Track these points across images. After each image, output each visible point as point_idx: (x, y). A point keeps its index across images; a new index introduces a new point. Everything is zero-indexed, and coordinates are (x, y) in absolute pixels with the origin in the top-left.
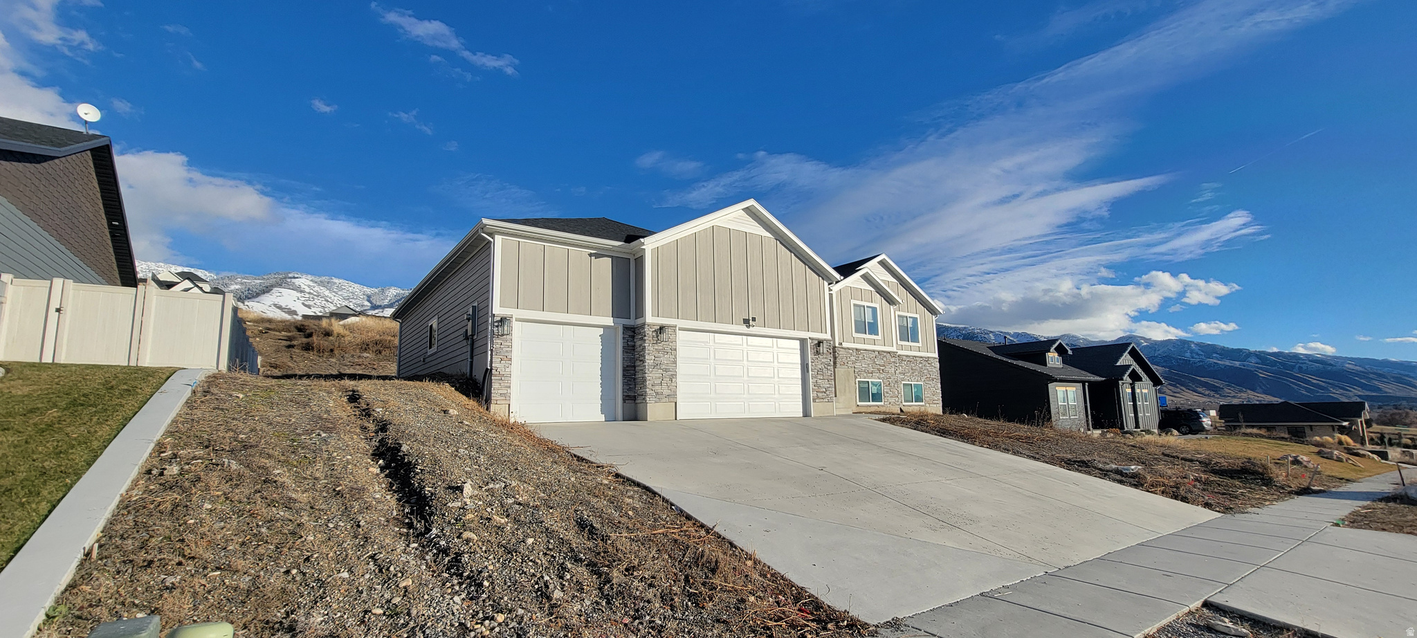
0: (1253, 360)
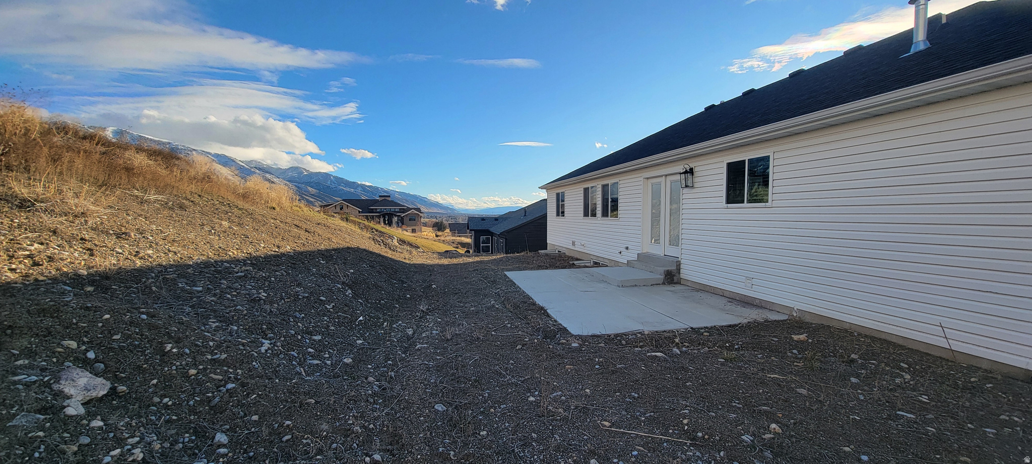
0: (360, 189)
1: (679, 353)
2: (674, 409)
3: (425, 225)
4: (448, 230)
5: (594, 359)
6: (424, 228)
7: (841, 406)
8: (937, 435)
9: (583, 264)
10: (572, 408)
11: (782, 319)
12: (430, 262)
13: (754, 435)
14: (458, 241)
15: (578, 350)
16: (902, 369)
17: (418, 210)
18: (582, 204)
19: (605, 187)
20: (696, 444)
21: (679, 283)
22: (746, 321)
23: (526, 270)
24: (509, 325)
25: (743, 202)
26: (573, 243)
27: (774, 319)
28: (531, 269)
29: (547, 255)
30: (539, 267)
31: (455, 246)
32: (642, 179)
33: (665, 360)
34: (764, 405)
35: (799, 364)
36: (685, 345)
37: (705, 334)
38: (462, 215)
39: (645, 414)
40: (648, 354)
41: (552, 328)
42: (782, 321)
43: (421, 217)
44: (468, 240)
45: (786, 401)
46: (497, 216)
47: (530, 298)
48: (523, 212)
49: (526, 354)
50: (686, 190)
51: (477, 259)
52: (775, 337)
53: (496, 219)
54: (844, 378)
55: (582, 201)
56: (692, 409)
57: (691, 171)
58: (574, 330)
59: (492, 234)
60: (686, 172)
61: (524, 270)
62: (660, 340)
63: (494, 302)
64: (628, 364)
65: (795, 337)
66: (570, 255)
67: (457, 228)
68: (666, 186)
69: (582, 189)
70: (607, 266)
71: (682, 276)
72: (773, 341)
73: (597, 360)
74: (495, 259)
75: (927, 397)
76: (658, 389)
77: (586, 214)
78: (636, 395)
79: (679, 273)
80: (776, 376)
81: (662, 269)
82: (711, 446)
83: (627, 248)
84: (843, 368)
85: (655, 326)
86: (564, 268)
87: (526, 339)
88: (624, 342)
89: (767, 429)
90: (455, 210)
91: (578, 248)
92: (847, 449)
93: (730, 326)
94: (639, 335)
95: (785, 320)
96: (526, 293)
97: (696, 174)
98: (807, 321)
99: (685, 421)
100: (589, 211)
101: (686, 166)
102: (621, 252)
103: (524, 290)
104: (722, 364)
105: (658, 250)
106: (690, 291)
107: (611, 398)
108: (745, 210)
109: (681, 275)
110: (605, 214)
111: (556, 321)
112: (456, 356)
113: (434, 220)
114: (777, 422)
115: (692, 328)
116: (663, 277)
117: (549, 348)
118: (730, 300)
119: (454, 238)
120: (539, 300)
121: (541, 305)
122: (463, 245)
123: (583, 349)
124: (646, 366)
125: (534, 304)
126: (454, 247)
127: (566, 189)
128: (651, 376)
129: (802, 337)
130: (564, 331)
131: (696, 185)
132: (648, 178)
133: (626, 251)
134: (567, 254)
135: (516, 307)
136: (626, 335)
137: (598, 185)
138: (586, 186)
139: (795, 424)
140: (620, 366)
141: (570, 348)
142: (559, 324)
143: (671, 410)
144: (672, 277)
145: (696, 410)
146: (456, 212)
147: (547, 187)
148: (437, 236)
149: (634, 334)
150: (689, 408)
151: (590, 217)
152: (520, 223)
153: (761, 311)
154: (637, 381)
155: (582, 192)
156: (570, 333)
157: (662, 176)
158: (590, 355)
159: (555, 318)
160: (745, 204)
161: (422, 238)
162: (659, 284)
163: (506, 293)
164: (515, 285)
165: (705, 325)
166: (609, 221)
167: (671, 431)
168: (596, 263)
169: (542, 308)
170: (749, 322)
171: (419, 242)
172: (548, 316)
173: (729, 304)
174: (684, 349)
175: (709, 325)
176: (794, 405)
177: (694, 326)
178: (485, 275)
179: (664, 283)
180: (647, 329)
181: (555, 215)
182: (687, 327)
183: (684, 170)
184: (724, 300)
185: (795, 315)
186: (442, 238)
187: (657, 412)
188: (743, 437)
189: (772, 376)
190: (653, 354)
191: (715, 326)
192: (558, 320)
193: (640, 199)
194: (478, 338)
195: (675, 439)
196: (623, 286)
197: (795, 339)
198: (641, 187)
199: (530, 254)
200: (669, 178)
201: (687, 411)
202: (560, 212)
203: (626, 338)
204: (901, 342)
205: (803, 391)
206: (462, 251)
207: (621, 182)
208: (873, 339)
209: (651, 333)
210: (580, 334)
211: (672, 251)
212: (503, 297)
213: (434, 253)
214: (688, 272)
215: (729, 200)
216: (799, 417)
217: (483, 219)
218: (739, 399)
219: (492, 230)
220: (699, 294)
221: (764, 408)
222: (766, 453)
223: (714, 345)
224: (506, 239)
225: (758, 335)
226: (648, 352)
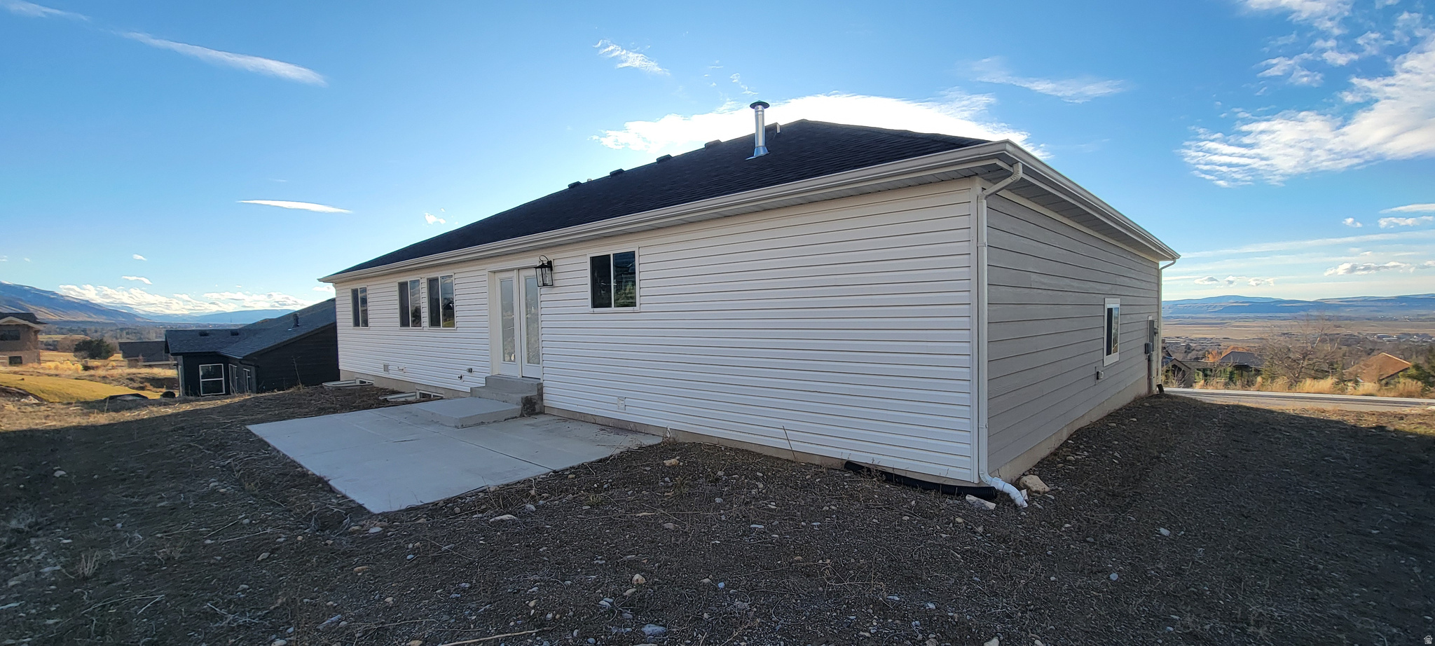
1: (534, 509)
2: (519, 591)
3: (53, 347)
4: (118, 356)
5: (406, 546)
6: (46, 354)
7: (704, 532)
8: (779, 540)
9: (403, 399)
10: (357, 635)
11: (656, 443)
12: (54, 423)
13: (615, 595)
14: (143, 376)
15: (381, 537)
16: (757, 479)
17: (30, 317)
18: (398, 306)
19: (432, 283)
20: (543, 631)
21: (542, 413)
22: (618, 451)
23: (294, 417)
24: (247, 521)
25: (609, 305)
26: (386, 368)
27: (648, 445)
28: (305, 415)
29: (339, 389)
30: (321, 411)
31: (136, 385)
32: (486, 272)
33: (514, 523)
34: (630, 553)
35: (669, 494)
36: (543, 497)
37: (570, 476)
38: (155, 326)
39: (478, 609)
40: (491, 520)
41: (336, 510)
42: (656, 445)
43: (37, 332)
44: (171, 373)
45: (653, 542)
46: (240, 327)
47: (294, 465)
48: (292, 319)
49: (277, 565)
50: (544, 290)
51: (187, 407)
52: (648, 465)
53: (235, 333)
54: (710, 500)
55: (398, 302)
56: (542, 584)
57: (549, 265)
58: (375, 505)
59: (226, 360)
60: (542, 266)
61: (289, 418)
62: (509, 496)
63: (216, 484)
64: (460, 541)
65: (667, 462)
66: (381, 386)
67: (138, 350)
68: (519, 283)
69: (397, 285)
70: (442, 398)
71: (546, 403)
72: (646, 470)
73: (411, 546)
74: (228, 405)
75: (774, 504)
76: (500, 567)
77: (404, 323)
78: (468, 585)
79: (542, 400)
80: (645, 514)
81: (518, 397)
82: (563, 627)
83: (470, 371)
84: (709, 488)
85: (506, 478)
86: (370, 407)
87: (279, 540)
88: (457, 510)
89: (629, 583)
90: (135, 316)
91: (393, 374)
92: (706, 580)
93: (600, 461)
94: (481, 495)
95: (660, 444)
96: (289, 458)
97: (555, 270)
98: (681, 441)
99: (532, 604)
100: (409, 317)
101: (543, 258)
102: (461, 377)
103: (285, 453)
104: (588, 512)
105: (513, 371)
106: (555, 421)
107: (427, 601)
108: (613, 316)
109: (545, 401)
110: (434, 322)
111: (344, 497)
112: (104, 606)
113: (81, 337)
114: (640, 571)
115: (554, 472)
116: (520, 407)
117: (326, 544)
118: (603, 427)
119: (134, 370)
120: (314, 465)
121: (318, 474)
122: (157, 382)
123: (389, 534)
124: (486, 538)
125: (304, 474)
126: (134, 388)
127: (369, 284)
128: (492, 551)
129: (673, 461)
130: (359, 511)
131: (556, 283)
132: (495, 272)
133: (469, 374)
134: (376, 385)
135: (266, 484)
136: (462, 498)
137: (423, 278)
138: (403, 280)
139: (659, 567)
140: (446, 547)
141: (367, 537)
142: (351, 501)
143: (515, 593)
144: (532, 406)
145: (547, 584)
146: (138, 319)
147: (335, 279)
148: (86, 368)
149: (475, 493)
150: (539, 584)
151: (411, 328)
152: (287, 338)
153: (635, 436)
154: (471, 563)
155: (397, 289)
156: (369, 512)
157: (512, 270)
158: (400, 540)
159: (344, 492)
160: (613, 309)
161: (39, 374)
162: (516, 417)
163: (247, 464)
164: (269, 446)
165: (571, 465)
166: (441, 332)
167: (512, 624)
168: (423, 395)
169: (320, 480)
170: (621, 452)
171: (30, 383)
172: (332, 490)
173: (602, 432)
174: (541, 502)
175: (575, 464)
176: (660, 544)
177: (558, 468)
178: (201, 435)
179: (522, 416)
180: (493, 484)
181: (352, 324)
182: (548, 471)
183: (541, 264)
184: (596, 429)
185: (669, 436)
186: (101, 372)
187: (494, 602)
188: (601, 602)
189: (641, 515)
190: (498, 518)
191: (583, 464)
192: (348, 494)
193: (485, 301)
194: (169, 559)
195: (516, 634)
196: (463, 425)
197: (667, 464)
198: (486, 284)
199: (303, 389)
200: (524, 273)
201: (535, 589)
202: (360, 319)
203: (462, 503)
204: (758, 451)
205: (670, 526)
206: (153, 394)
207: (456, 276)
208: (737, 450)
209: (498, 489)
210: (386, 511)
211: (532, 371)
212: (239, 471)
213: (69, 404)
214: (555, 397)
215: (595, 305)
216: (664, 557)
217: (204, 334)
218: (602, 554)
219: (224, 352)
220: (567, 424)
221: (629, 557)
222: (626, 614)
223: (580, 489)
224: (257, 367)
225: (630, 467)
226: (492, 517)
